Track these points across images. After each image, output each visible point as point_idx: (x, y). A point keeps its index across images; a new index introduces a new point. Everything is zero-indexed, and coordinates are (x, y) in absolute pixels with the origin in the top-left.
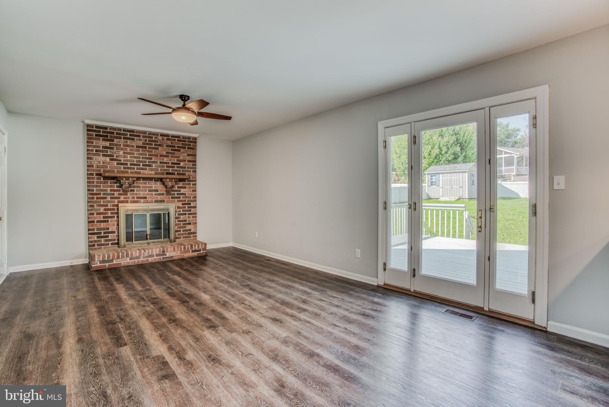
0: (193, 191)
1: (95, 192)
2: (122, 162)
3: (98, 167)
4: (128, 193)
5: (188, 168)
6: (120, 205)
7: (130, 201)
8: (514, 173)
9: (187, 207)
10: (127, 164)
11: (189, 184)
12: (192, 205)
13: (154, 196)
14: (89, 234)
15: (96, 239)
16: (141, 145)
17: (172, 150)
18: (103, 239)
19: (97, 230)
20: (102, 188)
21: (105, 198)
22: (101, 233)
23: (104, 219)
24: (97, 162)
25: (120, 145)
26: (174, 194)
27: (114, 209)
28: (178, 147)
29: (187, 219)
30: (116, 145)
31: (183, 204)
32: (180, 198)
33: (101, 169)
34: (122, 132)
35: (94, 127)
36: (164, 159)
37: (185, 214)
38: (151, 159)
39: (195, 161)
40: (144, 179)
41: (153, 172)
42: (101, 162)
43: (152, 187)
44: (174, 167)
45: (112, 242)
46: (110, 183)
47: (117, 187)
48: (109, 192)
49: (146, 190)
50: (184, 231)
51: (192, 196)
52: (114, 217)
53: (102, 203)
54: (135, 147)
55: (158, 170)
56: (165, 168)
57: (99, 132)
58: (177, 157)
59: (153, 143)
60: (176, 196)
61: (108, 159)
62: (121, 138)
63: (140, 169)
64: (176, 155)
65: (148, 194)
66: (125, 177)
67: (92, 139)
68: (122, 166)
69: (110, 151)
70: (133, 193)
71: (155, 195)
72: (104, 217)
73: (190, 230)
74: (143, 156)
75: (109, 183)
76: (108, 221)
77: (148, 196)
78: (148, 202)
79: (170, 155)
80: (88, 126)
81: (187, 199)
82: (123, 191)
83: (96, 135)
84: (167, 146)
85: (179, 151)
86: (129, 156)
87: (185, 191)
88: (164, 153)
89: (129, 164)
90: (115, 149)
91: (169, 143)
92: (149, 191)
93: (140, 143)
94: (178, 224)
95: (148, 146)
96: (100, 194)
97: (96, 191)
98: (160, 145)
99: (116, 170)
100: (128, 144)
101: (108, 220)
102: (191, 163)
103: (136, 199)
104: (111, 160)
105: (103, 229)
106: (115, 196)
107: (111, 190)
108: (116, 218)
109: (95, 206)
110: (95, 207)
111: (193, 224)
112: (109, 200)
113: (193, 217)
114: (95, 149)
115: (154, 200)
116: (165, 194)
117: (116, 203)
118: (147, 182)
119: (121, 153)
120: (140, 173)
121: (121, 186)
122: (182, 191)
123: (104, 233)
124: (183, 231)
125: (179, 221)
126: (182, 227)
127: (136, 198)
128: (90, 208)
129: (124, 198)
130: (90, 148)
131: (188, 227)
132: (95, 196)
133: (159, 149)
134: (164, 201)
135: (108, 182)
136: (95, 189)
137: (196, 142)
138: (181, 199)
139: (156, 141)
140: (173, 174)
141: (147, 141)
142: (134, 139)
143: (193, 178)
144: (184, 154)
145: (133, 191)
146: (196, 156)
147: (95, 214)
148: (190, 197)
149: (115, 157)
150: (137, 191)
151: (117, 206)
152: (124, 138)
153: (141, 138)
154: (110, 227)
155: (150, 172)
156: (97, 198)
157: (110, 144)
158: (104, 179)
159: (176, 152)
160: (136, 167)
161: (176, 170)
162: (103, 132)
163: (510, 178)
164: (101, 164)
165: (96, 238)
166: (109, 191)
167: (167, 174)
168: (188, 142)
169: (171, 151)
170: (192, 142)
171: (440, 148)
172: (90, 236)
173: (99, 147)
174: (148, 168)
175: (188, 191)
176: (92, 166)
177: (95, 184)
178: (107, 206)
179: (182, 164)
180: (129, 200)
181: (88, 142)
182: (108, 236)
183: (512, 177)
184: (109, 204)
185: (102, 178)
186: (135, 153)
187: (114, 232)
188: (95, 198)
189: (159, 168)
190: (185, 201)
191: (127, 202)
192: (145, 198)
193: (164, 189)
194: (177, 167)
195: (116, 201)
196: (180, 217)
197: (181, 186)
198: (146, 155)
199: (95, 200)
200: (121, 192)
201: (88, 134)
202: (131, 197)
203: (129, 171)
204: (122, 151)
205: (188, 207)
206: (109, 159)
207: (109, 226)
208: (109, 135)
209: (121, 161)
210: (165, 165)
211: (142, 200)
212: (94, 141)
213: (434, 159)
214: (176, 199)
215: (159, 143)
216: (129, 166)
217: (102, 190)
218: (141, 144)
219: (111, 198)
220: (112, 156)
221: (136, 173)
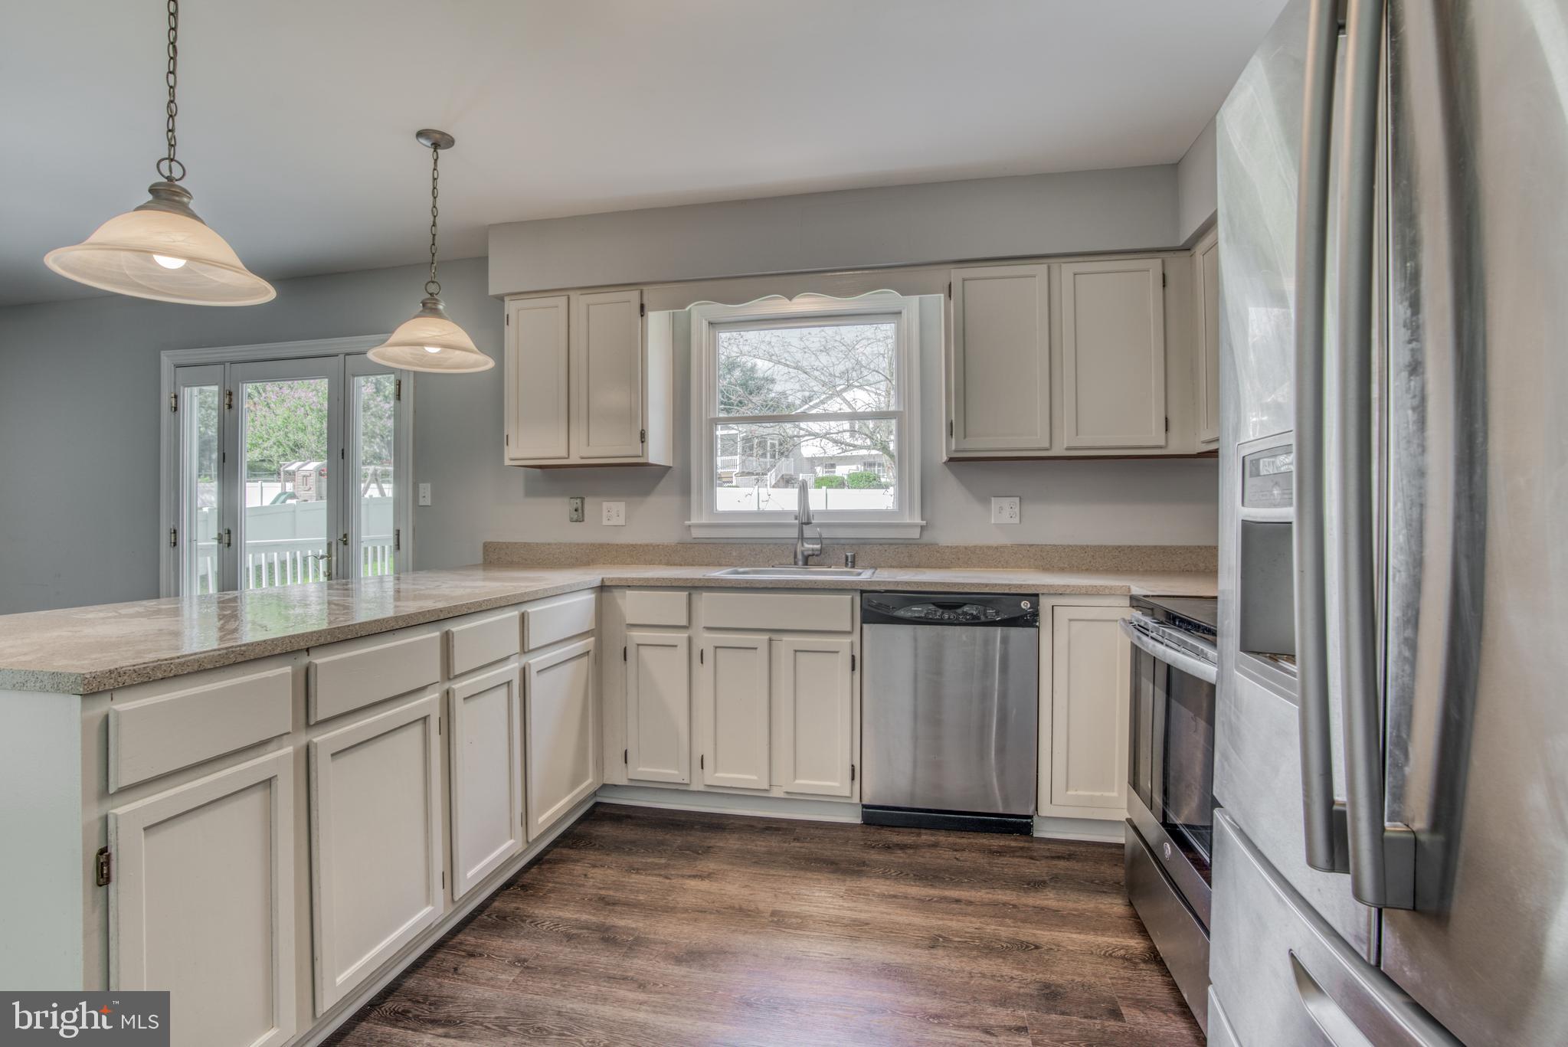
8: (738, 471)
163: (730, 479)
183: (734, 478)
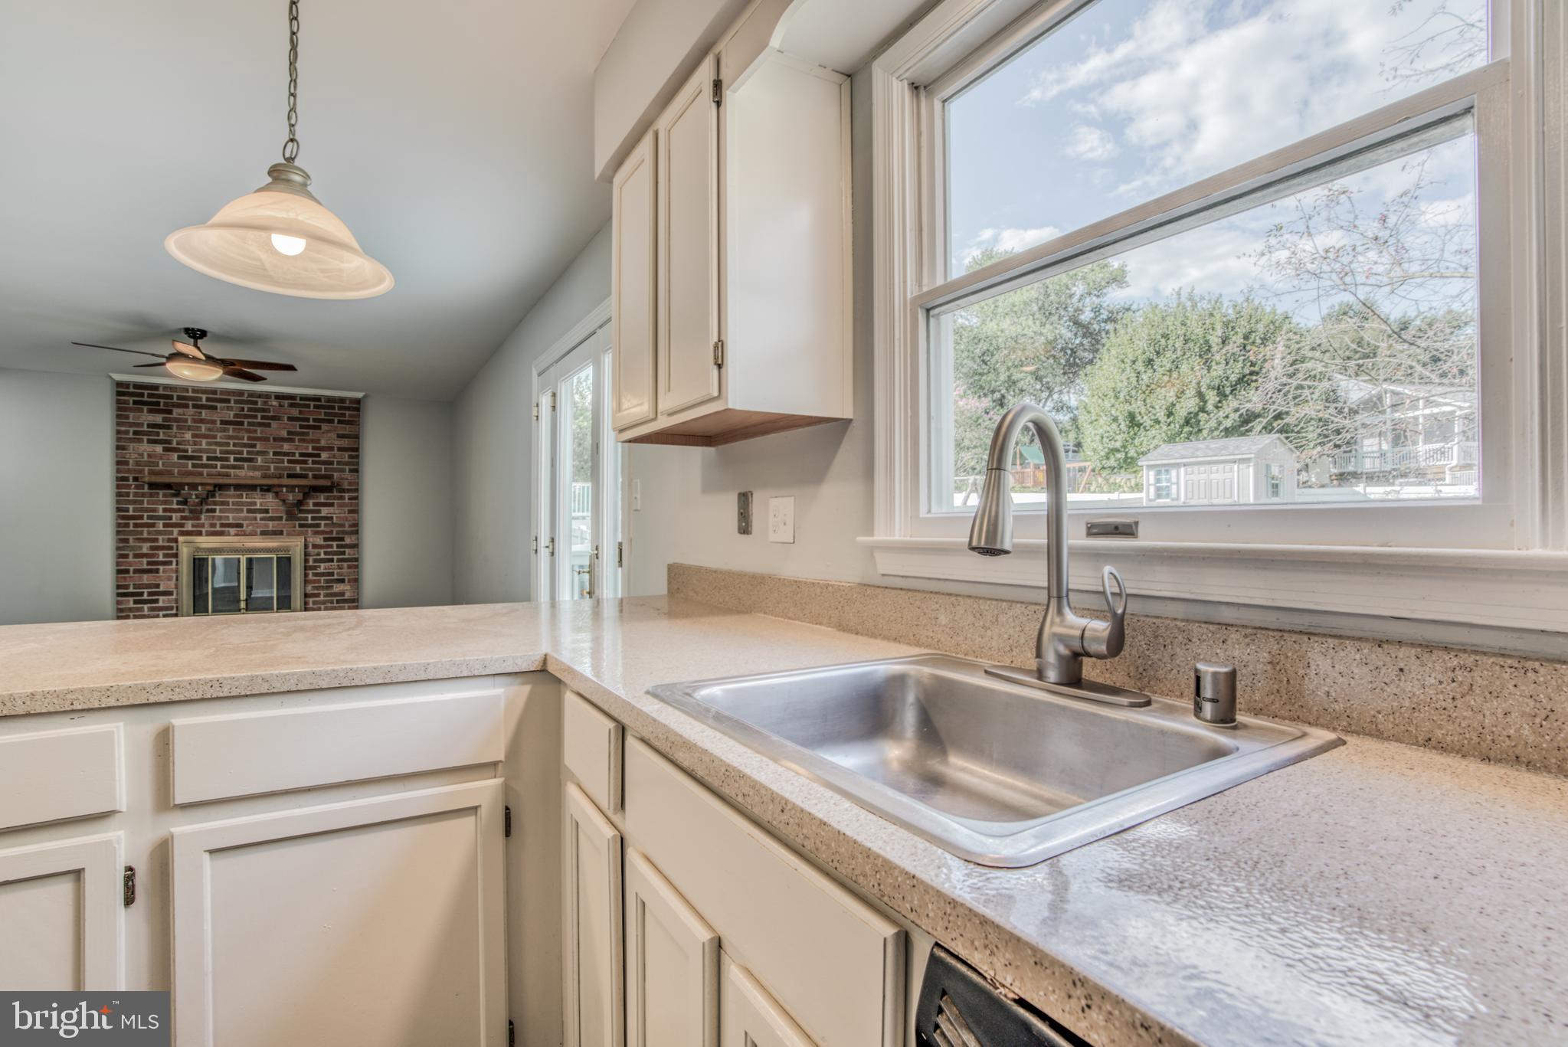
0: (350, 512)
1: (131, 513)
2: (190, 453)
3: (137, 464)
4: (203, 517)
5: (339, 463)
6: (181, 539)
7: (206, 531)
8: (1455, 462)
9: (335, 546)
10: (200, 458)
11: (342, 498)
12: (348, 540)
13: (259, 521)
14: (119, 595)
15: (131, 605)
16: (232, 418)
17: (301, 427)
18: (146, 607)
19: (134, 588)
20: (145, 505)
21: (153, 525)
22: (142, 594)
23: (149, 567)
24: (136, 456)
25: (186, 421)
26: (306, 519)
27: (171, 548)
28: (315, 420)
29: (335, 572)
30: (177, 420)
31: (325, 539)
32: (318, 525)
33: (144, 470)
34: (190, 394)
35: (131, 386)
36: (282, 446)
37: (332, 560)
38: (254, 446)
39: (357, 450)
40: (238, 487)
41: (258, 474)
42: (145, 454)
43: (255, 504)
44: (305, 462)
45: (165, 612)
46: (164, 496)
47: (177, 504)
48: (161, 513)
49: (242, 510)
50: (326, 595)
51: (347, 524)
52: (170, 563)
53: (145, 535)
54: (218, 422)
55: (268, 468)
56: (286, 464)
57: (142, 395)
58: (312, 441)
59: (259, 415)
60: (310, 522)
61: (159, 449)
62: (187, 406)
63: (227, 467)
64: (311, 437)
65: (246, 519)
66: (188, 484)
67: (126, 409)
68: (190, 463)
69: (164, 433)
70: (213, 517)
71: (261, 519)
72: (149, 563)
73: (342, 594)
74: (236, 441)
75: (161, 495)
76: (157, 571)
77: (245, 523)
78: (245, 535)
79: (297, 438)
80: (119, 384)
81: (335, 530)
82: (191, 511)
83: (135, 402)
84: (290, 419)
85: (319, 428)
86: (204, 441)
87: (332, 511)
88: (284, 434)
89: (205, 458)
90: (175, 428)
91: (295, 412)
92: (249, 511)
93: (230, 416)
94: (314, 582)
95: (246, 421)
96: (141, 517)
97: (134, 512)
98: (273, 418)
99: (176, 470)
100: (203, 416)
101: (158, 569)
102: (346, 454)
103: (218, 528)
104: (166, 450)
105: (147, 586)
106: (174, 520)
107: (165, 510)
108: (174, 566)
109: (131, 540)
110: (131, 543)
111: (349, 581)
112: (161, 528)
113: (349, 567)
114: (131, 430)
115: (259, 530)
116: (284, 517)
117: (175, 535)
118: (244, 494)
119: (188, 436)
120: (228, 475)
121: (185, 503)
122: (325, 511)
123: (150, 594)
124: (324, 596)
125: (316, 575)
126: (323, 588)
127: (218, 526)
128: (121, 545)
129: (193, 526)
130: (123, 429)
131: (338, 588)
132: (131, 522)
133: (272, 425)
134: (281, 533)
135: (158, 493)
136: (131, 507)
137: (358, 410)
138: (322, 528)
139: (264, 410)
140: (305, 476)
141: (246, 409)
142: (215, 408)
143: (350, 484)
144: (329, 435)
145: (214, 511)
146: (358, 438)
147: (131, 556)
148: (343, 526)
149: (174, 445)
150: (221, 511)
151: (176, 541)
152: (195, 406)
153: (232, 404)
154: (162, 583)
155: (251, 474)
156: (136, 525)
157: (164, 419)
158: (149, 488)
159: (311, 431)
160: (219, 464)
161: (311, 469)
162: (149, 396)
163: (1442, 476)
164: (146, 458)
165: (132, 602)
166: (161, 511)
167: (289, 476)
168: (340, 408)
169: (298, 430)
170: (348, 409)
171: (1200, 395)
172: (119, 598)
173: (142, 425)
174: (246, 464)
175: (337, 512)
176: (127, 463)
177: (131, 498)
178: (156, 540)
179: (324, 456)
180: (204, 530)
181: (118, 416)
182: (157, 601)
183: (1448, 472)
184: (160, 538)
185: (146, 486)
186: (219, 434)
187: (170, 593)
188: (131, 525)
189: (272, 466)
190: (331, 532)
191: (200, 534)
192: (240, 526)
193: (282, 508)
194: (314, 462)
195: (176, 531)
196: (320, 567)
197: (322, 501)
198: (243, 439)
199: (131, 528)
200: (186, 514)
201: (118, 402)
202: (207, 523)
203: (205, 471)
204: (190, 433)
205: (338, 546)
206: (161, 449)
207: (161, 580)
208: (162, 401)
209: (187, 451)
210: (286, 458)
211: (232, 531)
212: (131, 415)
213: (1182, 427)
214: (310, 530)
215: (271, 414)
216: (204, 461)
217: (147, 510)
218: (232, 416)
219: (165, 525)
220: (169, 442)
221: (220, 474)
